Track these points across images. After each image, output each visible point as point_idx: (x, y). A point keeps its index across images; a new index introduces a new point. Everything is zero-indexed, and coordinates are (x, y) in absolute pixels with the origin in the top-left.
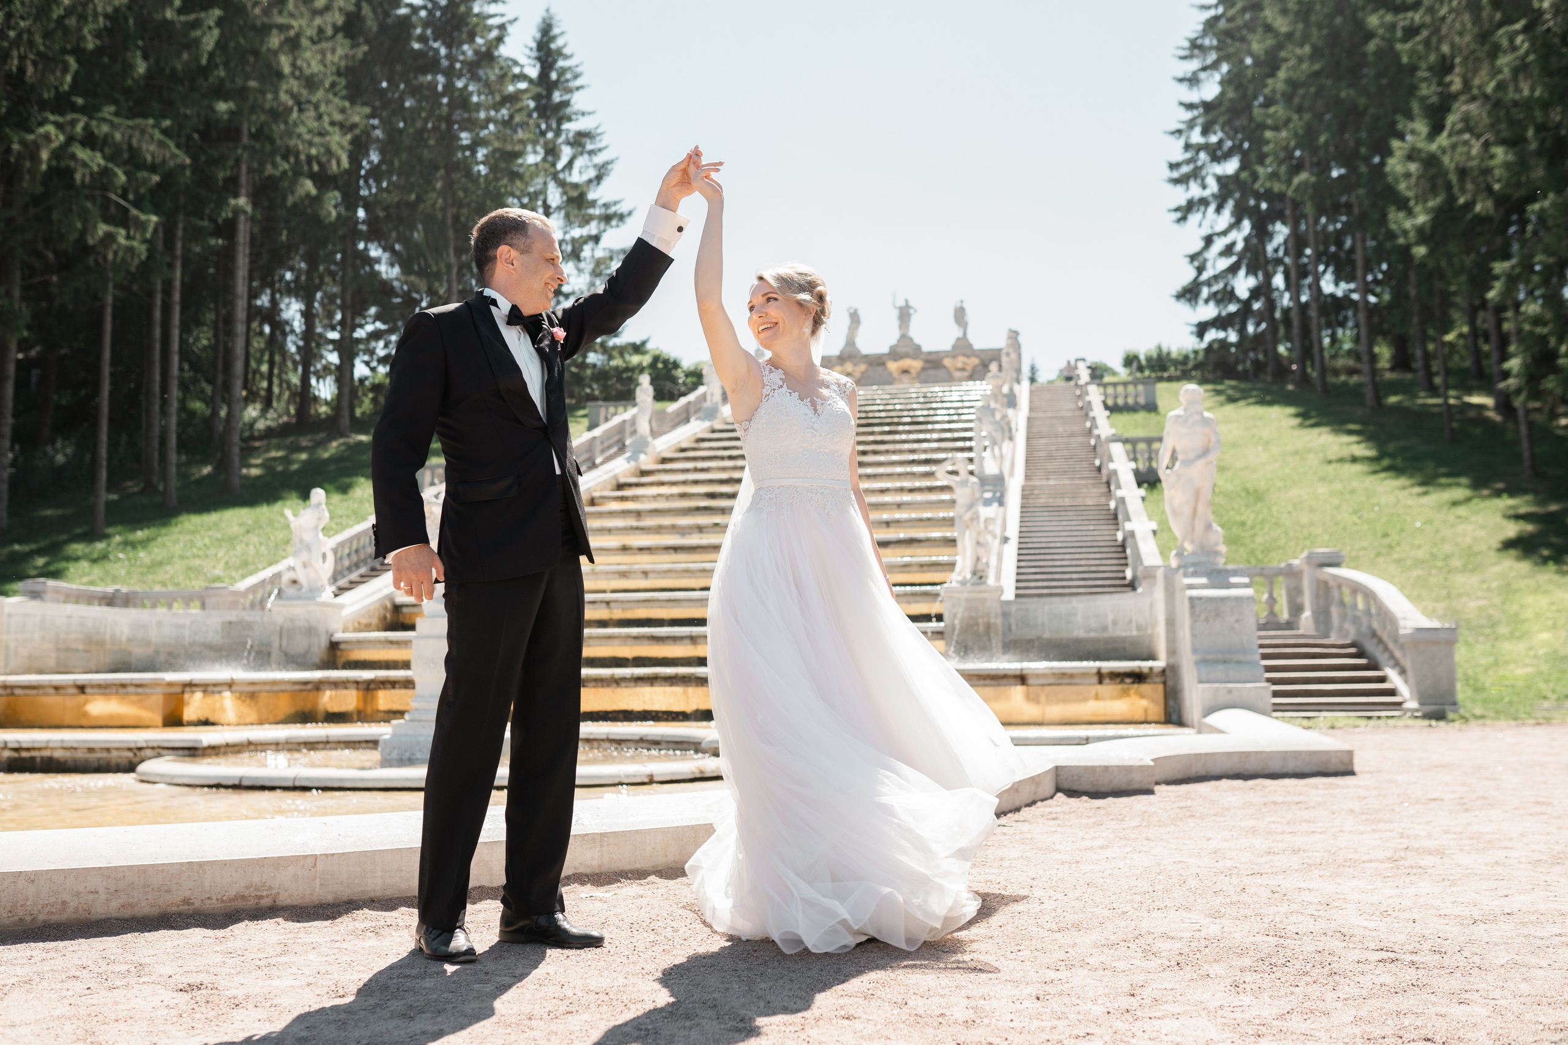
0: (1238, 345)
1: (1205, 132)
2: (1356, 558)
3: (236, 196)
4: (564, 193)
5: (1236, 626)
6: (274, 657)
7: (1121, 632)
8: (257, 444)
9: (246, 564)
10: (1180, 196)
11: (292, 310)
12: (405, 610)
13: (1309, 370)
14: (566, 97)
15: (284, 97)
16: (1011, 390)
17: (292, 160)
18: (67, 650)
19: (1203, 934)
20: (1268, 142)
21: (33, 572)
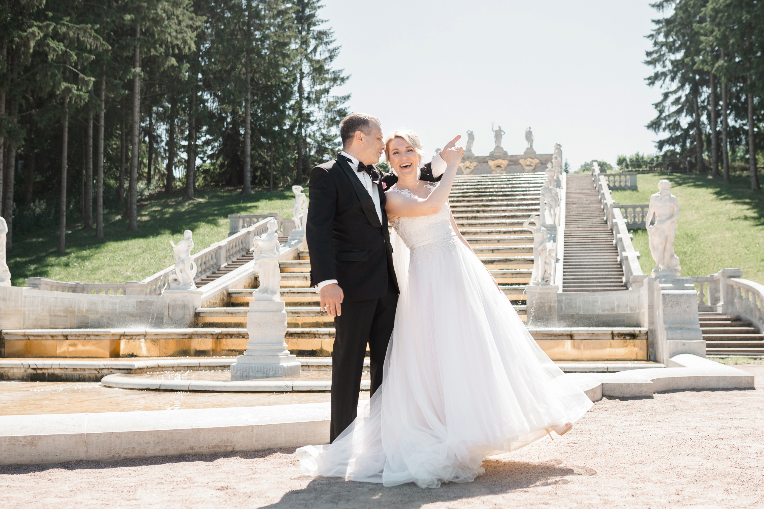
0: (681, 154)
1: (667, 36)
2: (747, 272)
3: (134, 67)
4: (312, 66)
5: (687, 309)
6: (165, 320)
7: (622, 312)
8: (145, 203)
9: (144, 269)
10: (651, 71)
11: (162, 129)
12: (234, 295)
13: (720, 168)
14: (312, 12)
15: (160, 12)
16: (558, 178)
17: (164, 46)
18: (55, 316)
19: (704, 467)
20: (701, 42)
21: (29, 273)
